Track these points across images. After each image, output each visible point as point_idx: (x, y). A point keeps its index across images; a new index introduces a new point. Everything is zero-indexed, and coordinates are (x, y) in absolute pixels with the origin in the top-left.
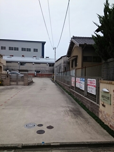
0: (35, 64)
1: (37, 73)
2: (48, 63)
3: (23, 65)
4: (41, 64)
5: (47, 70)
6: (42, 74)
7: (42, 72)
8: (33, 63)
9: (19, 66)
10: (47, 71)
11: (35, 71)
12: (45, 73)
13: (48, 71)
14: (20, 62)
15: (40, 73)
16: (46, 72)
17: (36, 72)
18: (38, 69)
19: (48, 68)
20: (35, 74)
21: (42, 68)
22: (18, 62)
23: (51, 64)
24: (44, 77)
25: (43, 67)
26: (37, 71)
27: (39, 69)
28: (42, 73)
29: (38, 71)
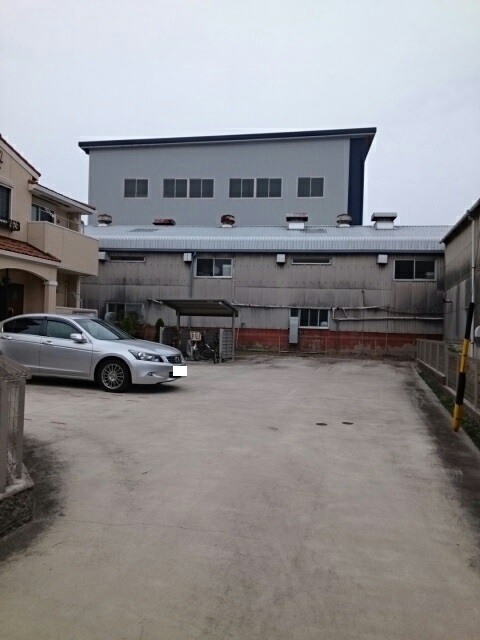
0: (290, 261)
1: (303, 322)
2: (390, 254)
3: (215, 269)
4: (334, 261)
5: (382, 304)
6: (339, 333)
7: (337, 322)
8: (281, 258)
9: (192, 279)
10: (376, 310)
11: (294, 312)
12: (359, 328)
13: (387, 310)
14: (193, 253)
15: (324, 326)
16: (368, 316)
17: (295, 321)
18: (315, 298)
19: (386, 287)
20: (287, 331)
21: (338, 293)
22: (181, 253)
23: (415, 259)
24: (352, 356)
25: (347, 285)
26: (304, 312)
27: (321, 294)
28: (343, 328)
29: (314, 312)
